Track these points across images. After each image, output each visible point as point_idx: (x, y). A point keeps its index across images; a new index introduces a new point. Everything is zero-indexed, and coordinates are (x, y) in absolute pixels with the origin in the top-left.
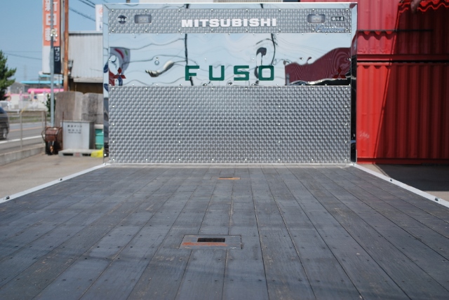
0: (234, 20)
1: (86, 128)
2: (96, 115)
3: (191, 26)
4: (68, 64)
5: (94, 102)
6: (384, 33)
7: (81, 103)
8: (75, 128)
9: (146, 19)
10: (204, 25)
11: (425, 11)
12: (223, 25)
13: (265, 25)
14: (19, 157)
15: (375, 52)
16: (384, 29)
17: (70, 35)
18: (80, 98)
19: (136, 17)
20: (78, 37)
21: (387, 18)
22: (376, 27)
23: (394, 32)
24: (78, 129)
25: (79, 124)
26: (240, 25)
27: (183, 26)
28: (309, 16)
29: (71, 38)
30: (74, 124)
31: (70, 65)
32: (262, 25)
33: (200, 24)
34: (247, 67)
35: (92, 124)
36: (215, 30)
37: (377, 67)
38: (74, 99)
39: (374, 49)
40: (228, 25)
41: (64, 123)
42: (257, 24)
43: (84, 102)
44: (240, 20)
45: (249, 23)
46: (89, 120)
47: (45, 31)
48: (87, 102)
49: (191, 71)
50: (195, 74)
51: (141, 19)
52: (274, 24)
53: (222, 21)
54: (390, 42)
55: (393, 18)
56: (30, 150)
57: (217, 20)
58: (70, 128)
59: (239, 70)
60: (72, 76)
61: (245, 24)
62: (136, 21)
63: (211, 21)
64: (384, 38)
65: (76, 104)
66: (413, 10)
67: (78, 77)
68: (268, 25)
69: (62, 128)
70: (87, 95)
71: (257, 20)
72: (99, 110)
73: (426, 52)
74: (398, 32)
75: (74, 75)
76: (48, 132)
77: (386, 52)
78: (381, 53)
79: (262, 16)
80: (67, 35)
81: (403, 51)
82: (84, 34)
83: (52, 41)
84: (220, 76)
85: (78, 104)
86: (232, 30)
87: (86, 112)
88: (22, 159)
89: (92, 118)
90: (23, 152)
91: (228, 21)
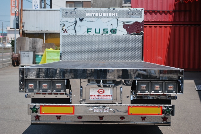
0: (103, 14)
1: (31, 54)
2: (35, 48)
3: (89, 15)
4: (22, 24)
5: (35, 42)
6: (169, 12)
7: (29, 42)
8: (26, 54)
9: (74, 13)
10: (94, 15)
11: (187, 2)
12: (100, 15)
13: (114, 15)
14: (2, 67)
15: (165, 20)
16: (168, 10)
17: (23, 10)
18: (28, 40)
19: (71, 12)
20: (27, 12)
21: (170, 5)
22: (165, 9)
23: (173, 11)
24: (28, 54)
25: (28, 52)
26: (105, 15)
27: (87, 15)
28: (128, 13)
29: (24, 12)
30: (25, 52)
31: (23, 25)
32: (113, 15)
33: (92, 15)
34: (108, 29)
35: (34, 52)
36: (97, 17)
37: (165, 27)
38: (25, 41)
39: (164, 19)
40: (101, 15)
41: (21, 52)
42: (111, 15)
43: (30, 42)
44: (105, 14)
45: (108, 15)
46: (32, 50)
47: (11, 8)
48: (31, 42)
49: (89, 30)
50: (90, 31)
51: (72, 13)
52: (117, 15)
53: (100, 14)
54: (171, 16)
55: (173, 5)
56: (6, 64)
57: (98, 14)
58: (24, 54)
59: (105, 30)
60: (24, 30)
61: (107, 15)
62: (71, 14)
63: (96, 14)
64: (168, 14)
65: (26, 43)
66: (181, 2)
67: (26, 30)
68: (115, 15)
69: (20, 54)
70: (31, 39)
71: (111, 14)
72: (37, 46)
73: (187, 21)
74: (175, 12)
75: (25, 29)
76: (14, 56)
77: (169, 20)
78: (167, 21)
79: (113, 13)
80: (22, 11)
81: (177, 20)
82: (30, 10)
83: (16, 14)
84: (99, 32)
85: (27, 43)
86: (103, 17)
87: (31, 47)
88: (3, 68)
89: (34, 50)
90: (3, 65)
91: (102, 14)
